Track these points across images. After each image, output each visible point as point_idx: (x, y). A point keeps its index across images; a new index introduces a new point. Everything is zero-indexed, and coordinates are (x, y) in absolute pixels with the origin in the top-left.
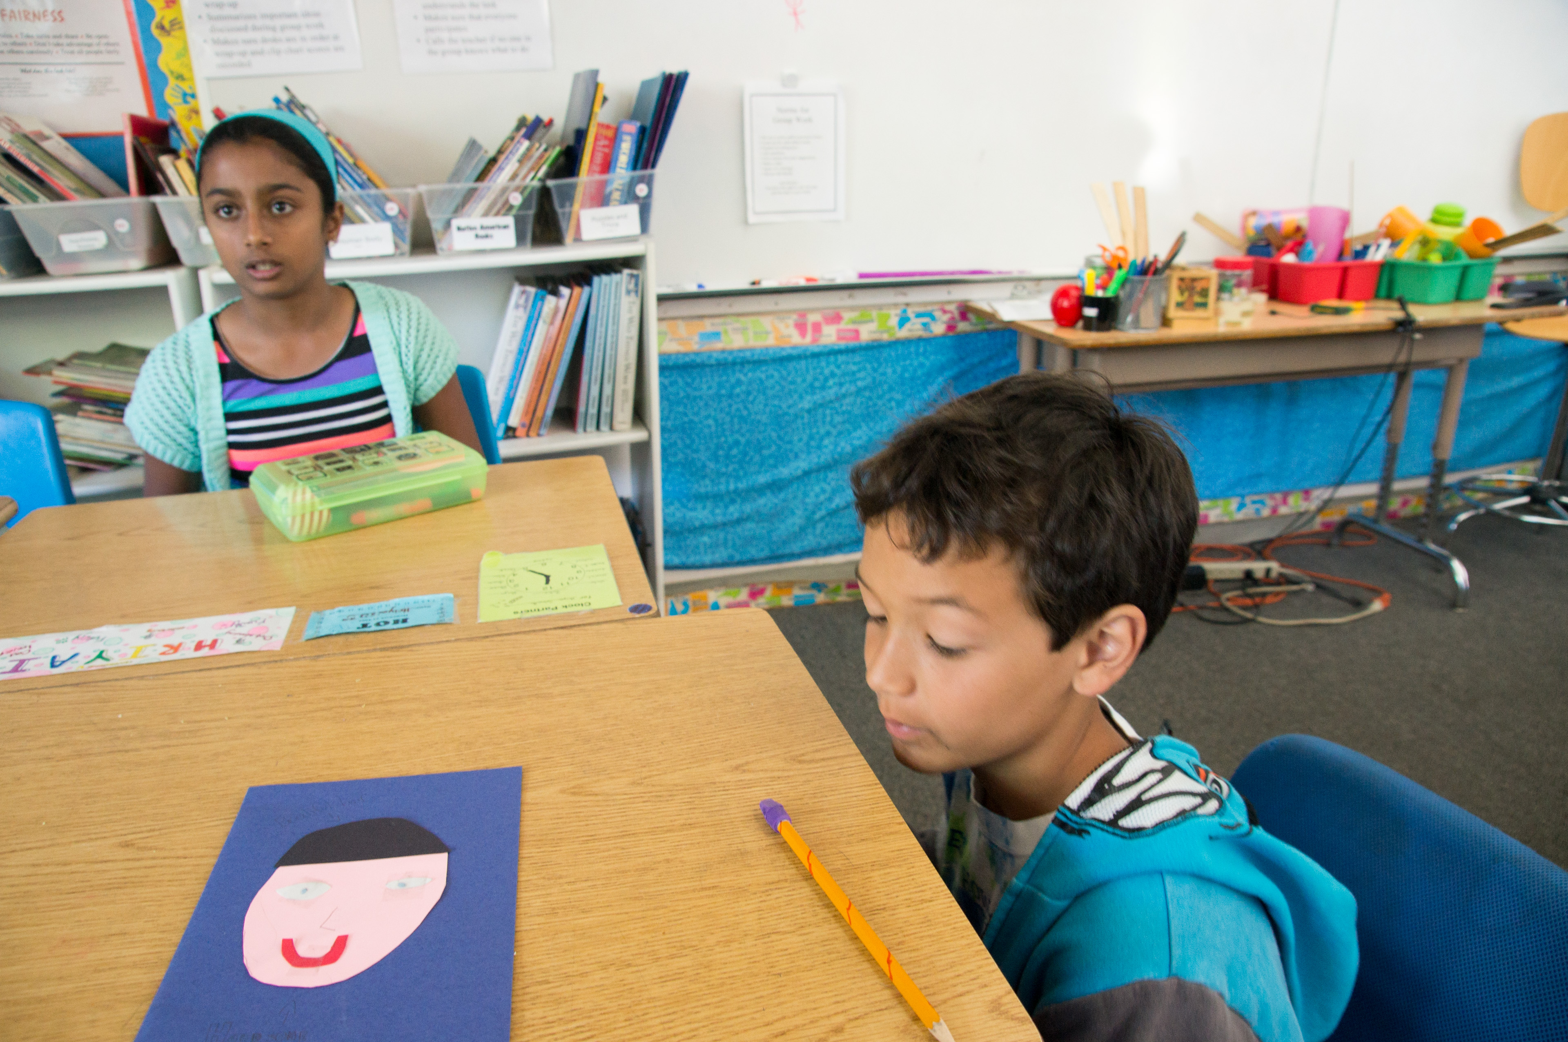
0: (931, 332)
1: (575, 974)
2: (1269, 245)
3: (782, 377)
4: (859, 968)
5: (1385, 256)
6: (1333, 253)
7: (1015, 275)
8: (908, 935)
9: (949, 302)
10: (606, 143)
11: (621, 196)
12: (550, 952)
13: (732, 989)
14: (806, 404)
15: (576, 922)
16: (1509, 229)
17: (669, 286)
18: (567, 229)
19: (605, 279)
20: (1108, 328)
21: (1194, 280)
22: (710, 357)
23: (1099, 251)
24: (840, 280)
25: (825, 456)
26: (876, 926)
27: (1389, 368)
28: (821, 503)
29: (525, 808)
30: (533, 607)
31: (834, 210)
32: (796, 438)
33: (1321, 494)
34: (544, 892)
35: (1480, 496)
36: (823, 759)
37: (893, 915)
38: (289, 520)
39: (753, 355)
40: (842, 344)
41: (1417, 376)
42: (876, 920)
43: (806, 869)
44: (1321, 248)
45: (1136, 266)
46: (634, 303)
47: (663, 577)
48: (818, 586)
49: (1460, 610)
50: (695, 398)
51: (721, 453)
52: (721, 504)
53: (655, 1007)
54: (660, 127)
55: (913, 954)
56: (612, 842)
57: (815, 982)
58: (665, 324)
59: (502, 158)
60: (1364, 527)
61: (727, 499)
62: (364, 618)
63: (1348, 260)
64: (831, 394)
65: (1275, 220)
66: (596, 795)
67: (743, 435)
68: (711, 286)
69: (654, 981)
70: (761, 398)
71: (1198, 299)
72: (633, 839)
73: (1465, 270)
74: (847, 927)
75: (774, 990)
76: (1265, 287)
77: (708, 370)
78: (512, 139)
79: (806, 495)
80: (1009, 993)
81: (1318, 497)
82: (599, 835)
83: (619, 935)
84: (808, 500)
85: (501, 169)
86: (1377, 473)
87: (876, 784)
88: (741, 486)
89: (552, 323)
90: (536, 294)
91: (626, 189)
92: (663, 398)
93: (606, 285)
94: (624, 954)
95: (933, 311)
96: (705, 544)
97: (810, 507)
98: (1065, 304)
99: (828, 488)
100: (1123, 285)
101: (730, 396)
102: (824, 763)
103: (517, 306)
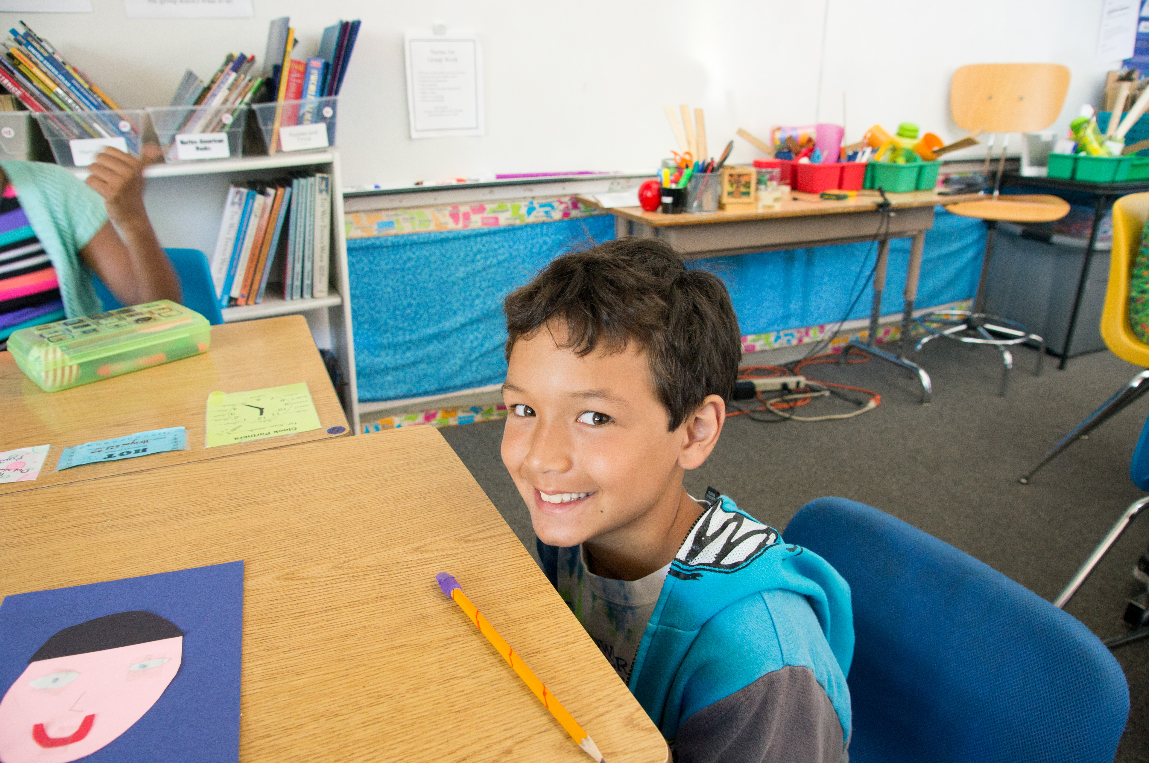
0: (552, 218)
1: (292, 727)
2: (790, 151)
3: (442, 254)
4: (522, 700)
5: (868, 159)
6: (834, 157)
7: (612, 174)
8: (558, 671)
9: (564, 196)
10: (298, 75)
11: (312, 117)
12: (271, 710)
13: (421, 727)
14: (461, 273)
15: (292, 683)
16: (947, 141)
17: (353, 187)
18: (270, 143)
19: (302, 181)
20: (680, 212)
21: (740, 176)
22: (387, 240)
23: (672, 156)
24: (483, 180)
25: (477, 313)
26: (533, 666)
27: (874, 237)
28: (475, 348)
29: (247, 594)
30: (250, 434)
31: (477, 128)
32: (454, 300)
33: (831, 328)
34: (264, 662)
35: (934, 325)
36: (484, 538)
37: (546, 656)
38: (43, 374)
39: (419, 238)
40: (486, 229)
41: (892, 243)
42: (532, 662)
43: (475, 625)
44: (826, 153)
45: (698, 166)
46: (325, 199)
47: (358, 409)
48: (476, 409)
49: (925, 405)
50: (377, 272)
51: (398, 312)
52: (400, 351)
53: (359, 747)
54: (341, 63)
55: (562, 686)
56: (320, 616)
57: (487, 715)
58: (351, 217)
59: (214, 87)
60: (861, 349)
61: (404, 348)
62: (109, 450)
63: (844, 162)
64: (479, 265)
65: (794, 134)
66: (305, 579)
67: (414, 299)
68: (385, 187)
69: (358, 727)
70: (426, 270)
71: (743, 189)
72: (337, 612)
73: (921, 168)
74: (510, 669)
75: (455, 725)
76: (788, 181)
77: (385, 250)
78: (222, 71)
79: (463, 342)
80: (639, 709)
81: (829, 330)
82: (308, 611)
83: (327, 691)
84: (465, 346)
85: (214, 95)
86: (869, 312)
87: (526, 555)
88: (414, 337)
89: (262, 217)
90: (248, 194)
91: (315, 112)
92: (351, 273)
93: (303, 186)
94: (332, 706)
95: (552, 202)
96: (389, 382)
97: (467, 351)
98: (649, 194)
99: (480, 336)
100: (690, 179)
101: (403, 270)
102: (485, 541)
103: (233, 204)
